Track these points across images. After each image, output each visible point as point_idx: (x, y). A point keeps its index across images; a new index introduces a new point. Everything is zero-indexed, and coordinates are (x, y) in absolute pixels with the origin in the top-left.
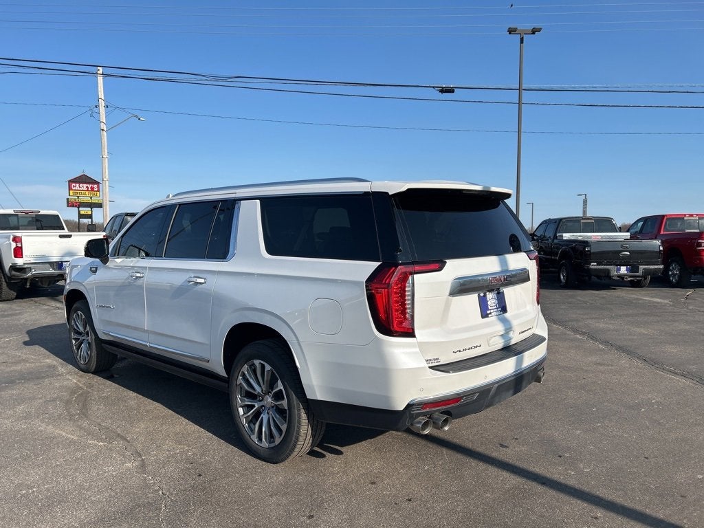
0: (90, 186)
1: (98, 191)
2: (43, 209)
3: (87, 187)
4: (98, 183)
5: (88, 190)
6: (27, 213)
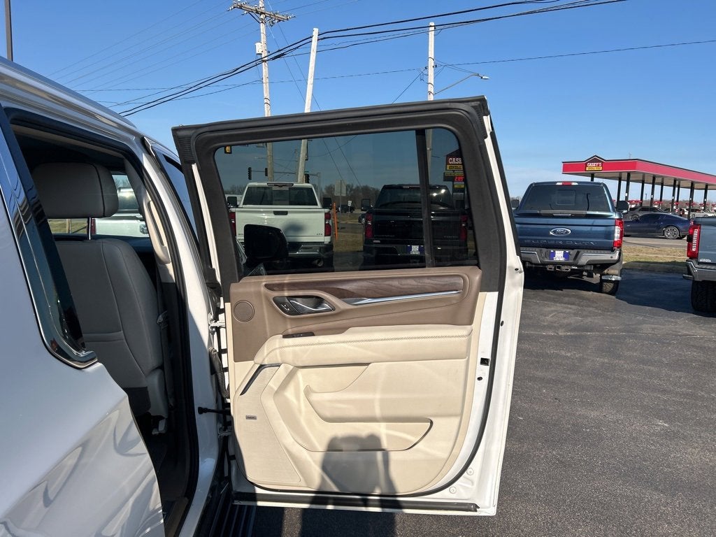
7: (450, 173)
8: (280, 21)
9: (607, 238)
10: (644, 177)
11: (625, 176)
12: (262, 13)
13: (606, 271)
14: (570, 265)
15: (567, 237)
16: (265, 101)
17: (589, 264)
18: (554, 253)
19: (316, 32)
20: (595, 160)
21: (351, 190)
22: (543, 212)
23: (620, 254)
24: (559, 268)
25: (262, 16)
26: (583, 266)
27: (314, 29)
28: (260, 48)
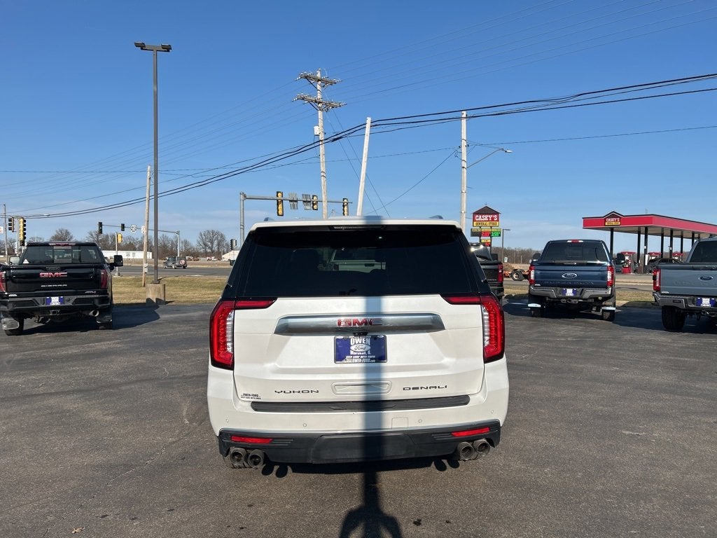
0: (490, 217)
1: (498, 220)
3: (488, 218)
4: (497, 213)
5: (489, 221)
7: (477, 229)
9: (602, 279)
10: (663, 231)
11: (643, 230)
12: (320, 103)
13: (603, 303)
14: (578, 299)
15: (575, 279)
16: (322, 174)
17: (590, 298)
18: (566, 290)
19: (369, 120)
20: (613, 215)
22: (556, 262)
23: (612, 290)
24: (570, 301)
25: (320, 105)
26: (586, 299)
27: (368, 118)
28: (318, 130)
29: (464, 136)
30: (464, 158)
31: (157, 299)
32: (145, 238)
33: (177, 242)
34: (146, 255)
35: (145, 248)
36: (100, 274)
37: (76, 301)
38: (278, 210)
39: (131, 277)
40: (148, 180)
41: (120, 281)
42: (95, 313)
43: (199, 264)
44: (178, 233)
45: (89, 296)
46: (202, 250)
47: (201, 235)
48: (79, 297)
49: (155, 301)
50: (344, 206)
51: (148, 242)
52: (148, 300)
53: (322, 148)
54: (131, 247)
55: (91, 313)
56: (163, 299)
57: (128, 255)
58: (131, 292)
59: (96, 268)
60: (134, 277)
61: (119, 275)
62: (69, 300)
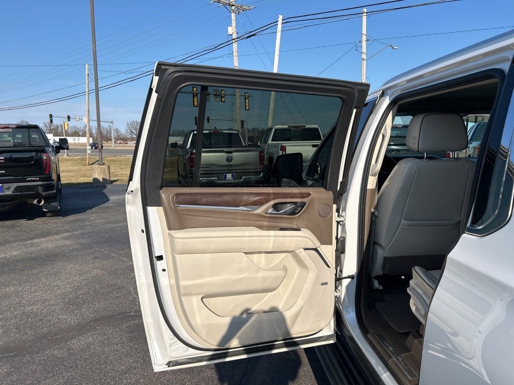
2: (308, 124)
6: (296, 127)
8: (243, 10)
12: (233, 5)
19: (280, 18)
21: (258, 132)
25: (233, 8)
27: (279, 16)
28: (231, 30)
29: (364, 31)
30: (364, 50)
31: (103, 179)
32: (88, 127)
33: (110, 129)
34: (88, 140)
35: (88, 135)
36: (41, 158)
37: (17, 189)
38: (194, 102)
39: (77, 158)
40: (87, 77)
41: (69, 160)
42: (39, 202)
43: (128, 146)
44: (112, 122)
45: (32, 184)
46: (129, 136)
47: (128, 125)
48: (20, 184)
49: (102, 181)
50: (245, 99)
51: (90, 130)
52: (95, 179)
53: (235, 45)
54: (76, 134)
55: (35, 202)
56: (108, 179)
57: (74, 140)
58: (78, 171)
59: (37, 151)
60: (80, 157)
61: (68, 155)
62: (9, 189)
